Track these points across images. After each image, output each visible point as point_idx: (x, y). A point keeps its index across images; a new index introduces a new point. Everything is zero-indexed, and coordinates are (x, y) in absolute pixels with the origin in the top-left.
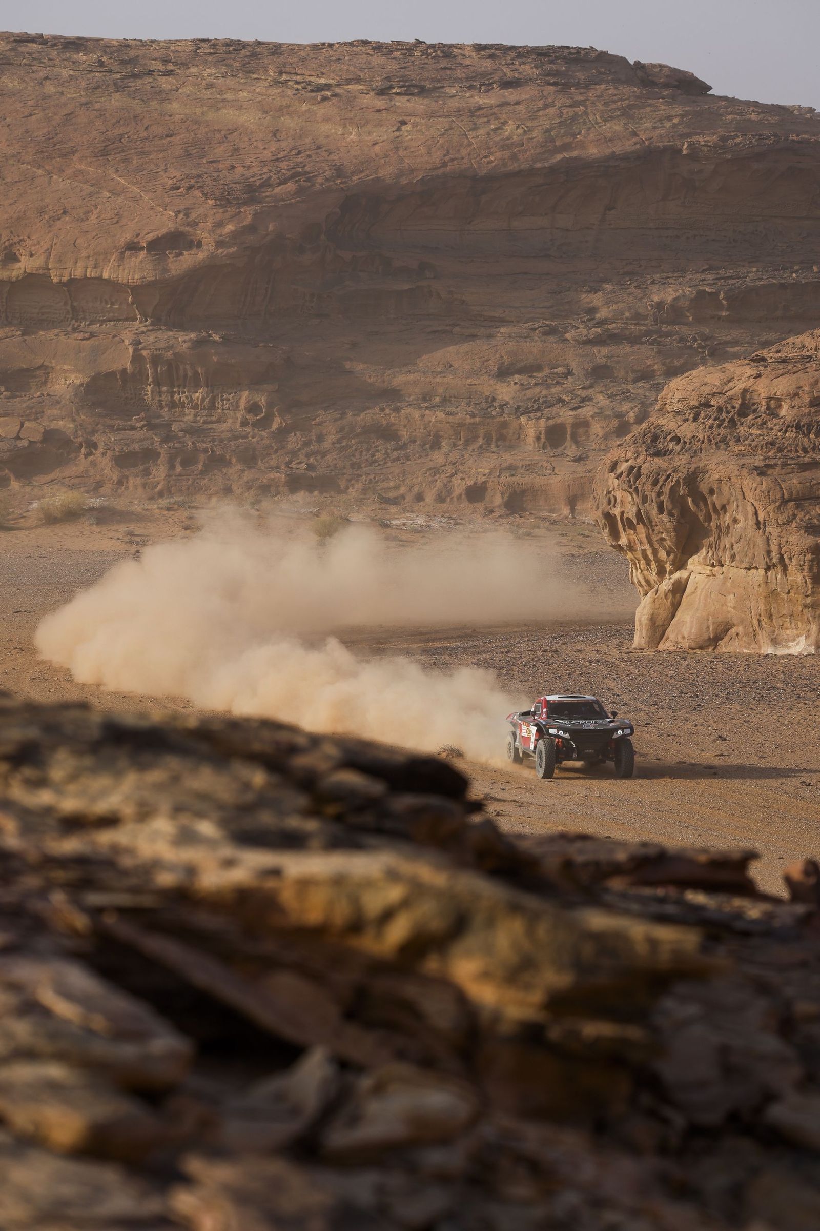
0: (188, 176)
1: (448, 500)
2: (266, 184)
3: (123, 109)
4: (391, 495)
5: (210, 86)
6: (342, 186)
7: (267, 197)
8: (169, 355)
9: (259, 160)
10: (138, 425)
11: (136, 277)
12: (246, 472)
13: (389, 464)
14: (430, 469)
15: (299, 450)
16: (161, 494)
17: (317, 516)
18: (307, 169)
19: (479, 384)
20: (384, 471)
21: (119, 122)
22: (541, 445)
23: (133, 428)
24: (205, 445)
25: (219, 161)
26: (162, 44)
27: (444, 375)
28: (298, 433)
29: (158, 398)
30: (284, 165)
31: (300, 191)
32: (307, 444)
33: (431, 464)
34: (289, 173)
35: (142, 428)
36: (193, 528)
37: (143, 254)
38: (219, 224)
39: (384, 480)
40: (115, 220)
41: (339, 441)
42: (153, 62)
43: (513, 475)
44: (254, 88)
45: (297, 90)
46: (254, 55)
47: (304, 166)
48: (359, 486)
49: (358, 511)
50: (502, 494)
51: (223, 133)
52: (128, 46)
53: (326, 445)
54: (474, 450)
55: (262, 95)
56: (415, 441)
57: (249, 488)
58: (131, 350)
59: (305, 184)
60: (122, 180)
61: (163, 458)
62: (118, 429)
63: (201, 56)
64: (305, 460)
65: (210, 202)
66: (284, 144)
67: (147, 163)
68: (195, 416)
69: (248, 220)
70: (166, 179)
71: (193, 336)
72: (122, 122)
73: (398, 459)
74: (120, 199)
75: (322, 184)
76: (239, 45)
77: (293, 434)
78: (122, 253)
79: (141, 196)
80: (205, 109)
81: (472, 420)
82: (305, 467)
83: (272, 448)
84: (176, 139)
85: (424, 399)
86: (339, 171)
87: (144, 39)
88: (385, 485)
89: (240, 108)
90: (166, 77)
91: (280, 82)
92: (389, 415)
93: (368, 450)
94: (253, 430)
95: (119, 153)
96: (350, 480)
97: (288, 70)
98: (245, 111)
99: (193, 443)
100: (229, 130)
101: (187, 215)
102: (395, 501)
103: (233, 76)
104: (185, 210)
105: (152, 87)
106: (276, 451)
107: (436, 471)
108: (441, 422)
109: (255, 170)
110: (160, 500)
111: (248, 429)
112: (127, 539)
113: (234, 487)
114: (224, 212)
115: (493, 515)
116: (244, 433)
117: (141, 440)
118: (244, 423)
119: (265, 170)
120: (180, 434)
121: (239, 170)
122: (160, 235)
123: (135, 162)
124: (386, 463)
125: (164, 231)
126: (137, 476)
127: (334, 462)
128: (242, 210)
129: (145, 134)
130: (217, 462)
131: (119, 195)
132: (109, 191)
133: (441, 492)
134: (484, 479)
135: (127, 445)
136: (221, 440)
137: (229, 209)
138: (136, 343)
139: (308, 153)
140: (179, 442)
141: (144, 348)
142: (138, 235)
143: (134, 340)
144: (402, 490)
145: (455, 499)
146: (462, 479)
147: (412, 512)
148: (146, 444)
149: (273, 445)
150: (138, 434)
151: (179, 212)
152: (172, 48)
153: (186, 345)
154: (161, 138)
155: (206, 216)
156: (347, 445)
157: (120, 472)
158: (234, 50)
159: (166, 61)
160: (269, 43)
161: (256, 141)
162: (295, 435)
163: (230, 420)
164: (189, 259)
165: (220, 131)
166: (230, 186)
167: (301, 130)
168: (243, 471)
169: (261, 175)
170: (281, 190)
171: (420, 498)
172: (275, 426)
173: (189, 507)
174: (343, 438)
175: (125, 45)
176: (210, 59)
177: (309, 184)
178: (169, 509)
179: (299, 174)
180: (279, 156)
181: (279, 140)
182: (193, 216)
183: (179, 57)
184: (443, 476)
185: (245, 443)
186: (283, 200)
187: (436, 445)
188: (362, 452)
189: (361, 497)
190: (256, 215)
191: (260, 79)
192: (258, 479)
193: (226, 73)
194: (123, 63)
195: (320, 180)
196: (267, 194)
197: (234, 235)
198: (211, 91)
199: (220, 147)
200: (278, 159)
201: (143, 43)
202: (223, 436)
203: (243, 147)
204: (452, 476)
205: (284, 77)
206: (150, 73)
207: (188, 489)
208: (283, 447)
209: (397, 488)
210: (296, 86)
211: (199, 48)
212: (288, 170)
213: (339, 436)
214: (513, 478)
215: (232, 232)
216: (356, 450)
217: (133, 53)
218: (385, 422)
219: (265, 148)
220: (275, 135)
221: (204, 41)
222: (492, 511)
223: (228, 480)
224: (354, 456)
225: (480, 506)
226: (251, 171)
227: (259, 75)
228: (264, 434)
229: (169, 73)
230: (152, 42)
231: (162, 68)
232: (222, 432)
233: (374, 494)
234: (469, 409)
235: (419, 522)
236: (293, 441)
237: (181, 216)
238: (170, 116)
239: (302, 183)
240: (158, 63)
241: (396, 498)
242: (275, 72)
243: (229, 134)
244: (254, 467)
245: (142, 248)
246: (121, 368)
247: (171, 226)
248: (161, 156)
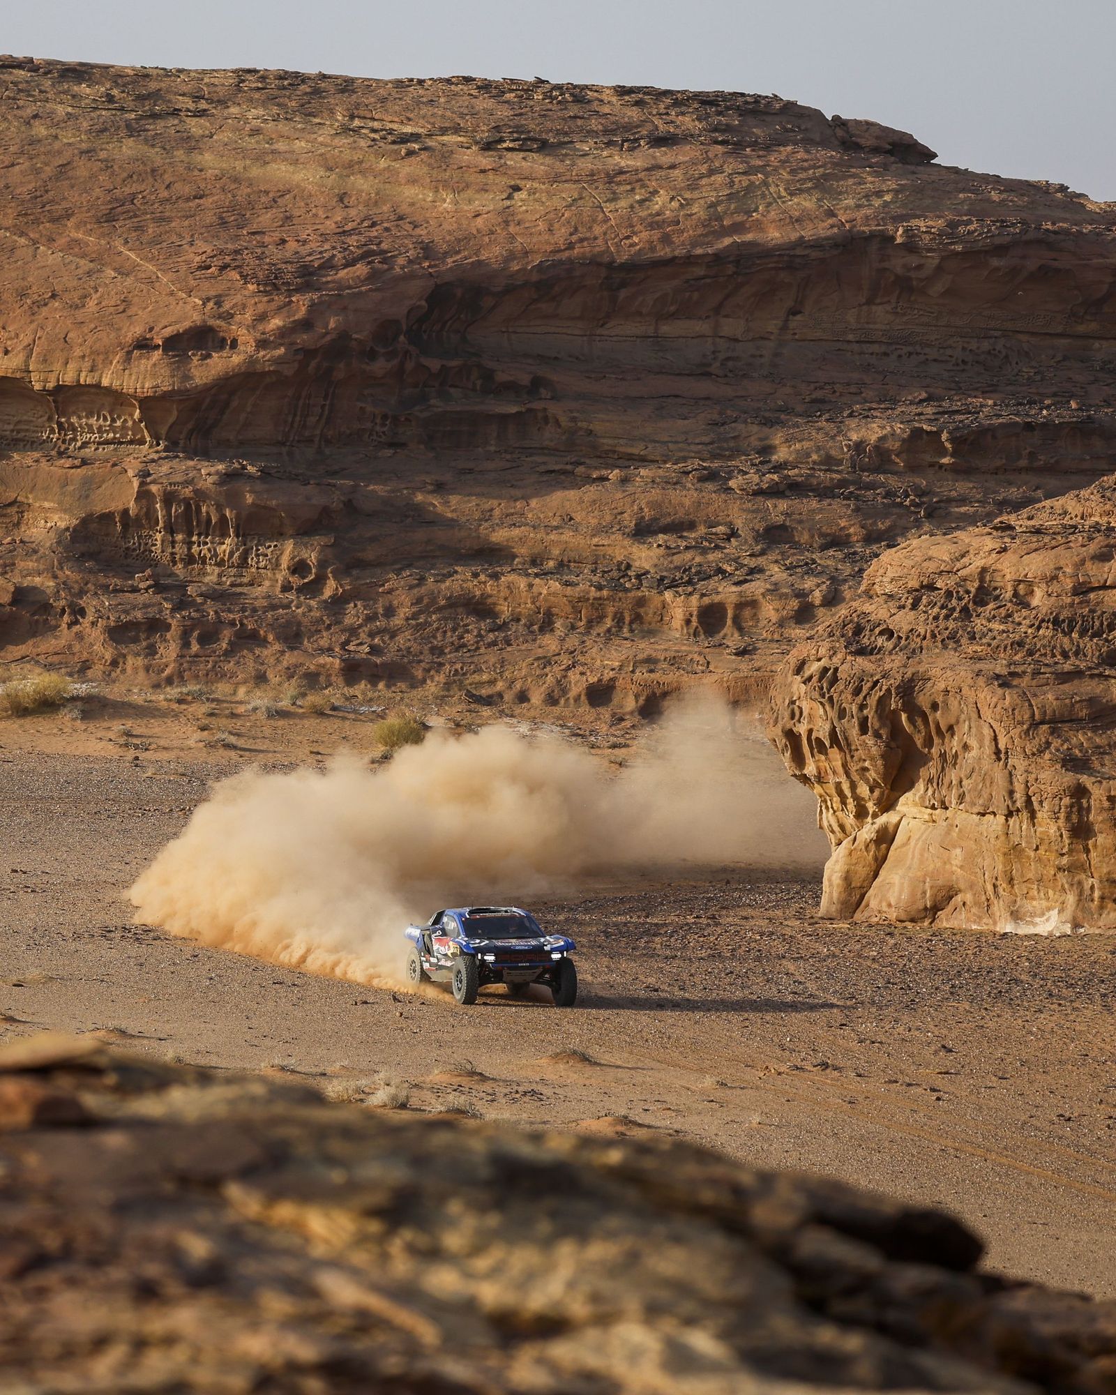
0: (221, 252)
1: (562, 701)
2: (328, 265)
3: (138, 160)
4: (484, 692)
5: (256, 132)
6: (430, 270)
7: (328, 282)
8: (187, 492)
9: (319, 232)
10: (142, 585)
11: (146, 386)
12: (287, 654)
13: (482, 650)
14: (538, 659)
15: (360, 626)
16: (169, 681)
17: (383, 718)
18: (384, 246)
19: (609, 545)
20: (475, 660)
21: (131, 177)
22: (692, 631)
23: (135, 590)
24: (232, 616)
25: (264, 233)
26: (192, 74)
27: (561, 531)
28: (359, 603)
29: (170, 550)
30: (352, 241)
31: (373, 276)
32: (370, 619)
33: (540, 652)
34: (360, 252)
35: (147, 589)
36: (212, 729)
37: (157, 355)
38: (262, 318)
39: (475, 672)
40: (121, 308)
41: (415, 616)
42: (181, 98)
43: (651, 671)
44: (315, 136)
45: (374, 140)
46: (317, 92)
47: (380, 242)
48: (441, 678)
49: (438, 714)
50: (637, 696)
51: (271, 195)
52: (147, 76)
53: (398, 621)
54: (599, 634)
55: (326, 146)
56: (518, 620)
57: (290, 677)
58: (136, 483)
59: (380, 266)
60: (132, 255)
61: (174, 633)
62: (115, 591)
63: (245, 92)
64: (368, 640)
65: (251, 287)
66: (353, 212)
67: (167, 232)
68: (220, 576)
69: (302, 313)
70: (192, 255)
71: (221, 467)
72: (135, 177)
73: (494, 643)
74: (129, 281)
75: (402, 268)
76: (297, 79)
77: (352, 605)
78: (129, 353)
79: (158, 277)
80: (248, 162)
81: (598, 594)
82: (367, 650)
83: (324, 622)
84: (207, 202)
85: (534, 563)
86: (427, 250)
87: (169, 67)
88: (476, 677)
89: (296, 162)
90: (197, 119)
91: (350, 130)
92: (485, 583)
93: (454, 630)
94: (298, 597)
95: (131, 218)
96: (428, 671)
97: (362, 113)
98: (301, 166)
99: (216, 612)
100: (279, 191)
101: (219, 304)
102: (488, 701)
103: (287, 119)
104: (216, 296)
105: (178, 132)
106: (329, 627)
107: (547, 661)
108: (555, 594)
109: (313, 245)
110: (168, 689)
111: (291, 596)
112: (122, 741)
113: (270, 675)
114: (269, 302)
115: (623, 724)
116: (286, 601)
117: (146, 606)
118: (286, 588)
119: (327, 246)
120: (199, 600)
121: (292, 245)
122: (181, 331)
123: (150, 231)
124: (478, 648)
125: (187, 324)
126: (138, 654)
127: (408, 644)
128: (294, 299)
129: (165, 194)
130: (248, 639)
131: (127, 275)
132: (115, 269)
133: (553, 691)
134: (612, 674)
135: (127, 612)
136: (254, 610)
137: (276, 298)
138: (144, 475)
139: (385, 225)
140: (196, 611)
141: (154, 482)
142: (151, 329)
143: (140, 471)
144: (500, 686)
145: (572, 701)
146: (582, 674)
147: (512, 716)
148: (152, 612)
149: (325, 618)
150: (142, 598)
151: (208, 299)
152: (206, 80)
153: (210, 480)
154: (188, 200)
155: (244, 306)
156: (426, 622)
157: (116, 648)
158: (290, 84)
159: (197, 98)
160: (337, 77)
161: (316, 206)
162: (356, 606)
163: (267, 583)
164: (219, 364)
165: (267, 193)
166: (279, 267)
167: (377, 194)
168: (283, 653)
169: (321, 253)
170: (347, 273)
171: (523, 697)
172: (328, 593)
173: (208, 699)
174: (420, 612)
175: (143, 75)
176: (257, 95)
177: (386, 266)
178: (180, 702)
179: (372, 253)
180: (346, 228)
181: (346, 207)
182: (227, 306)
183: (215, 92)
184: (556, 668)
185: (287, 614)
186: (350, 287)
187: (547, 625)
188: (445, 632)
189: (442, 693)
190: (312, 306)
191: (324, 124)
192: (302, 665)
193: (278, 115)
194: (141, 98)
195: (401, 261)
196: (329, 279)
197: (283, 333)
198: (257, 138)
199: (267, 213)
200: (344, 232)
201: (167, 73)
202: (257, 604)
203: (298, 214)
204: (568, 668)
205: (357, 123)
206: (176, 112)
207: (207, 675)
208: (338, 622)
209: (492, 682)
210: (372, 135)
211: (243, 81)
212: (358, 247)
213: (414, 609)
214: (652, 675)
215: (279, 328)
216: (438, 629)
217: (153, 86)
218: (478, 593)
219: (327, 217)
220: (341, 200)
221: (249, 71)
222: (622, 720)
223: (262, 664)
224: (435, 637)
225: (605, 712)
226: (307, 247)
227: (322, 118)
228: (313, 603)
229: (201, 113)
230: (180, 71)
231: (191, 106)
232: (256, 598)
233: (460, 690)
234: (595, 579)
235: (521, 730)
236: (353, 614)
237: (211, 304)
238: (201, 170)
239: (377, 265)
240: (186, 99)
241: (490, 697)
242: (344, 116)
243: (280, 197)
244: (296, 648)
245: (157, 347)
246: (121, 507)
247: (196, 318)
248: (186, 223)
